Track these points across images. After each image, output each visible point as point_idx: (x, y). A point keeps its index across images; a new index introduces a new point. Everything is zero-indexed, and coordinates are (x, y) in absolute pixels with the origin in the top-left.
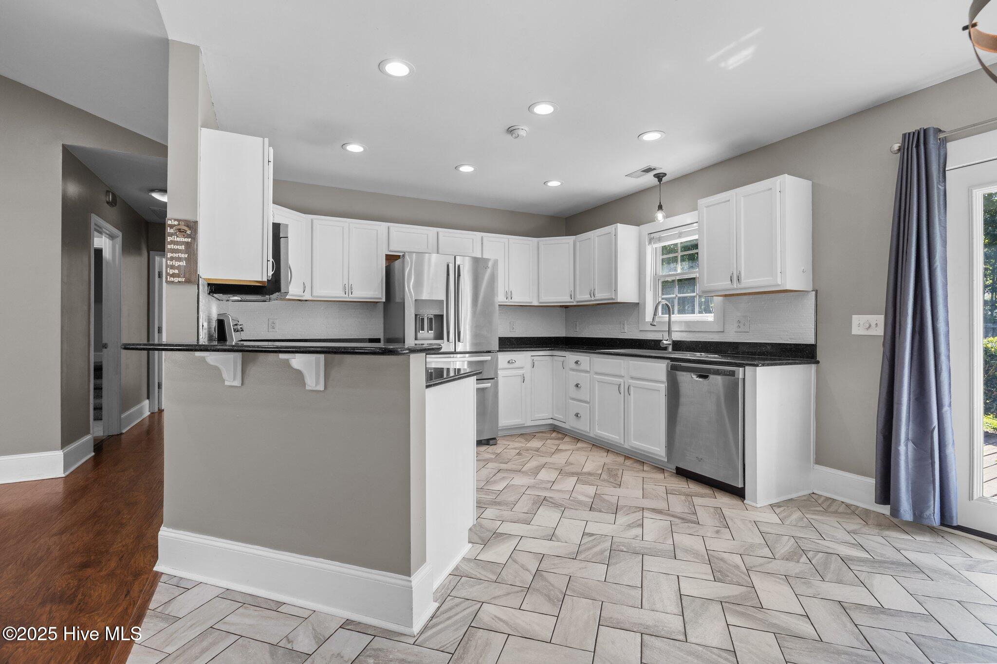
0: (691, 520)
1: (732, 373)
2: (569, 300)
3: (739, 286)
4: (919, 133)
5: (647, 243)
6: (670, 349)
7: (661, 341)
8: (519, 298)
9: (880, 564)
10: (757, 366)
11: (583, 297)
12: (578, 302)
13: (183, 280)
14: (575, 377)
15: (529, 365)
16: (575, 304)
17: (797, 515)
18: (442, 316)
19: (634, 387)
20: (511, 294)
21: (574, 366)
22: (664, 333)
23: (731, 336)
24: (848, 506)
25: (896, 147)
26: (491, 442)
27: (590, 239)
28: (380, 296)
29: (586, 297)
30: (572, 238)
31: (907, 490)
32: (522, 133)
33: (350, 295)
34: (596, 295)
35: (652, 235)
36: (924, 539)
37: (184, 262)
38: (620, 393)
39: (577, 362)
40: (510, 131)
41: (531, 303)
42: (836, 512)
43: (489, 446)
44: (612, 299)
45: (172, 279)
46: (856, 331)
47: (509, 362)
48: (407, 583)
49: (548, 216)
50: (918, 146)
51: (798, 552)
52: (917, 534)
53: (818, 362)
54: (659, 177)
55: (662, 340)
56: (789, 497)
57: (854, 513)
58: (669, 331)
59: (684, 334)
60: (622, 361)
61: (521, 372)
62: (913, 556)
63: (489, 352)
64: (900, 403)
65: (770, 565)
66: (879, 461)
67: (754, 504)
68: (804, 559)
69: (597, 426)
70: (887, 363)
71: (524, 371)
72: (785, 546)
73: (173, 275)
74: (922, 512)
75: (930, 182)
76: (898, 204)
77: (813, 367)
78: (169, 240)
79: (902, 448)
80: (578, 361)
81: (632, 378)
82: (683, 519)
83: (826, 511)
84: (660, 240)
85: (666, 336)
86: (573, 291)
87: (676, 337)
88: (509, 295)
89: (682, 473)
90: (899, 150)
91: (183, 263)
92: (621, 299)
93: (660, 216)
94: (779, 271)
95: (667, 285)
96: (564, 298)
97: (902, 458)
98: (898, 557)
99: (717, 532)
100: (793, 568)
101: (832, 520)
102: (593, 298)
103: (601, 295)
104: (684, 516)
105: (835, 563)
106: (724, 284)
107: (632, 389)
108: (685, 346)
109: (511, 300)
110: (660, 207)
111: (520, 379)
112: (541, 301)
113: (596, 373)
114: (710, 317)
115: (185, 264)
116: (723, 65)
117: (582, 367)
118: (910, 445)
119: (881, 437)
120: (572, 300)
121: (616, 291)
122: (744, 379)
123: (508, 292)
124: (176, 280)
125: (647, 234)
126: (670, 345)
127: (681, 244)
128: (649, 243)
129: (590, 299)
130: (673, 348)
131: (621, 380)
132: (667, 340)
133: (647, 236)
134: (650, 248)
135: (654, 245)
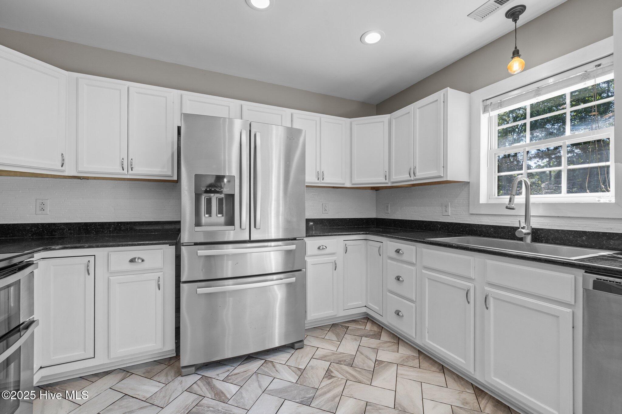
2: (384, 181)
5: (481, 112)
6: (529, 239)
8: (330, 180)
11: (400, 177)
12: (393, 183)
14: (394, 268)
15: (341, 250)
16: (389, 185)
18: (233, 196)
19: (494, 298)
20: (323, 175)
21: (394, 255)
22: (519, 218)
26: (297, 346)
27: (409, 113)
28: (170, 173)
29: (406, 177)
30: (387, 116)
33: (130, 171)
34: (419, 174)
35: (488, 102)
38: (469, 303)
39: (398, 251)
41: (344, 184)
43: (293, 351)
44: (441, 177)
47: (319, 248)
54: (515, 14)
55: (518, 228)
58: (527, 216)
59: (547, 220)
60: (472, 258)
61: (332, 258)
63: (295, 239)
69: (427, 334)
71: (336, 258)
80: (400, 250)
81: (489, 285)
84: (501, 105)
85: (523, 224)
86: (387, 172)
87: (536, 223)
88: (320, 175)
92: (450, 177)
93: (516, 65)
95: (508, 160)
96: (379, 180)
102: (412, 178)
103: (425, 174)
107: (491, 301)
109: (322, 181)
110: (516, 53)
111: (331, 267)
112: (353, 182)
113: (426, 268)
114: (603, 197)
117: (405, 257)
120: (386, 181)
121: (445, 167)
123: (319, 172)
125: (481, 100)
126: (528, 234)
127: (532, 105)
128: (485, 110)
129: (409, 178)
130: (532, 237)
131: (470, 285)
132: (523, 228)
133: (481, 103)
134: (484, 118)
135: (491, 112)
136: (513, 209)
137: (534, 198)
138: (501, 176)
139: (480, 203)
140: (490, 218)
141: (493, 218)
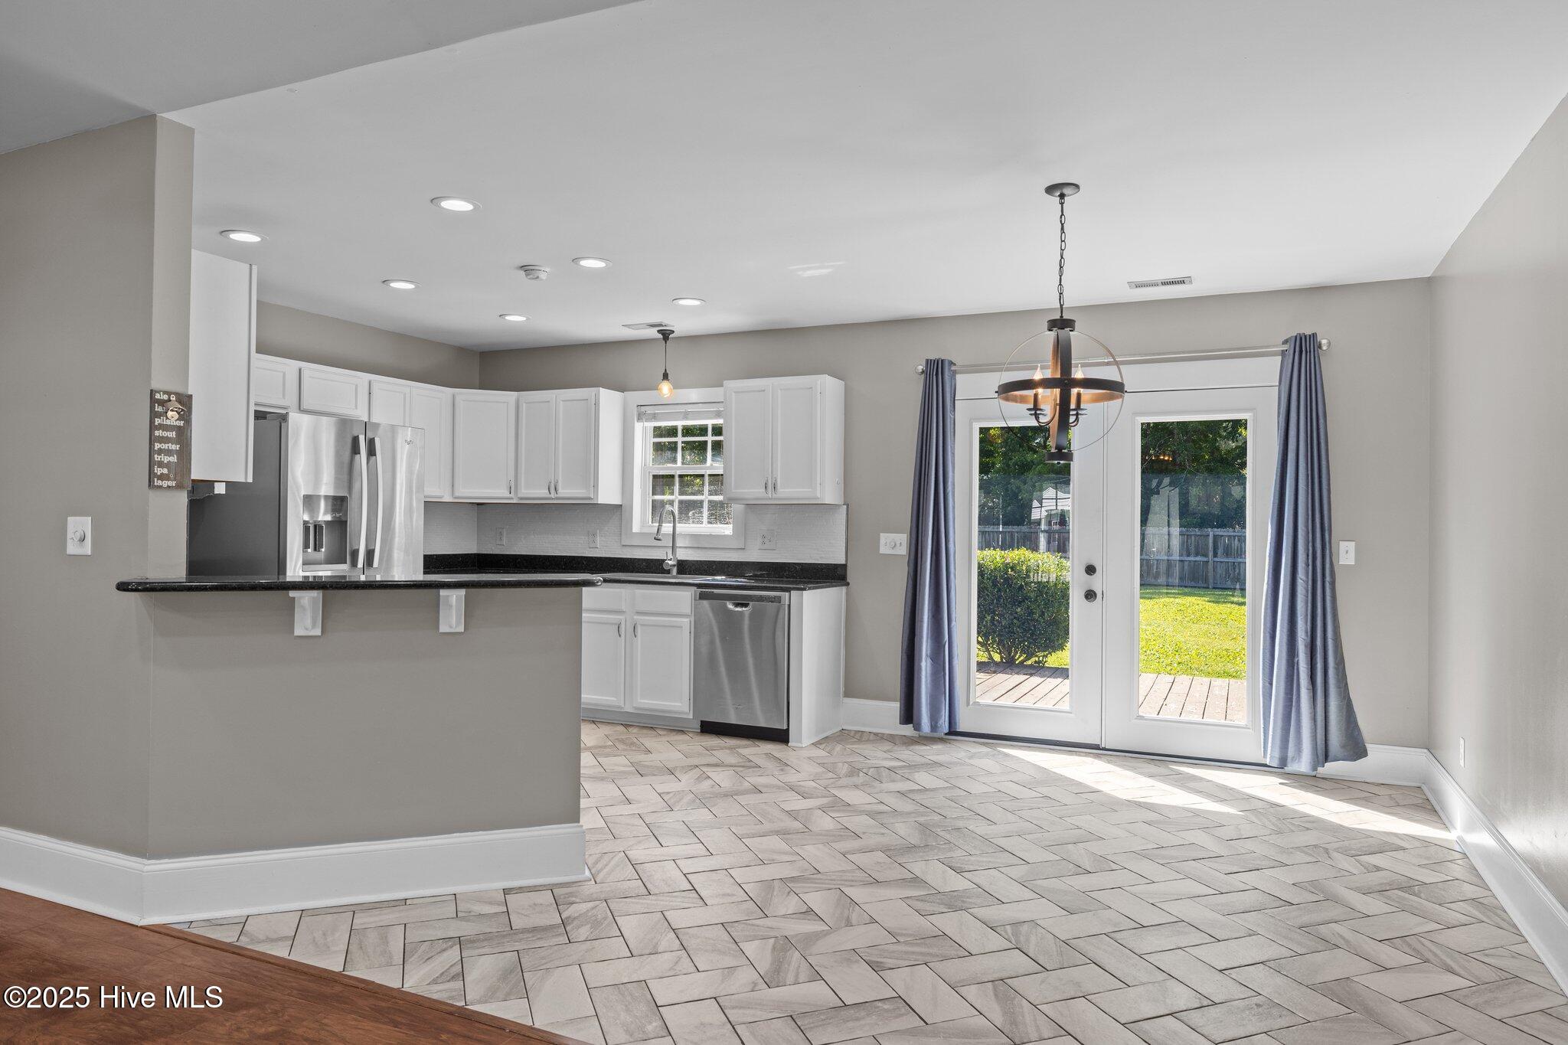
0: (749, 765)
1: (778, 600)
2: (506, 494)
3: (774, 495)
4: (938, 361)
5: (636, 419)
6: (675, 571)
7: (664, 561)
9: (914, 767)
10: (804, 589)
11: (534, 491)
12: (521, 499)
13: (174, 485)
16: (516, 502)
17: (839, 748)
19: (642, 625)
22: (666, 550)
23: (755, 554)
24: (876, 734)
25: (920, 368)
27: (548, 402)
29: (542, 492)
30: (514, 395)
31: (927, 704)
32: (543, 276)
34: (560, 490)
35: (643, 409)
36: (938, 747)
37: (175, 456)
38: (621, 636)
40: (527, 269)
41: (439, 497)
42: (868, 740)
44: (590, 499)
45: (160, 483)
46: (883, 550)
48: (579, 829)
49: (455, 346)
50: (937, 374)
51: (854, 772)
52: (933, 744)
53: (848, 584)
54: (666, 335)
56: (825, 735)
57: (882, 738)
58: (674, 547)
59: (690, 552)
60: (623, 590)
62: (934, 758)
64: (922, 621)
65: (840, 782)
66: (904, 681)
67: (800, 745)
68: (861, 774)
70: (911, 582)
72: (844, 769)
73: (162, 477)
74: (937, 723)
75: (945, 410)
76: (921, 426)
77: (844, 589)
78: (156, 424)
79: (923, 664)
81: (638, 613)
82: (743, 767)
83: (860, 741)
84: (654, 417)
85: (670, 556)
86: (513, 480)
87: (683, 555)
89: (709, 728)
90: (923, 372)
91: (174, 459)
92: (600, 500)
93: (665, 388)
94: (818, 482)
95: (662, 482)
96: (496, 492)
97: (923, 673)
98: (923, 760)
99: (782, 770)
100: (855, 780)
101: (869, 746)
102: (552, 496)
103: (570, 491)
104: (743, 764)
105: (885, 773)
106: (754, 492)
107: (639, 629)
108: (693, 567)
110: (666, 376)
112: (457, 494)
114: (727, 530)
115: (176, 461)
116: (800, 273)
118: (929, 660)
119: (905, 657)
120: (511, 496)
121: (596, 486)
122: (789, 606)
124: (165, 484)
125: (635, 405)
126: (674, 566)
127: (684, 426)
128: (639, 419)
129: (549, 496)
130: (678, 570)
131: (622, 617)
132: (670, 560)
133: (636, 409)
134: (639, 427)
135: (645, 423)
136: (659, 540)
137: (681, 528)
138: (655, 500)
139: (634, 531)
140: (643, 550)
141: (646, 550)
